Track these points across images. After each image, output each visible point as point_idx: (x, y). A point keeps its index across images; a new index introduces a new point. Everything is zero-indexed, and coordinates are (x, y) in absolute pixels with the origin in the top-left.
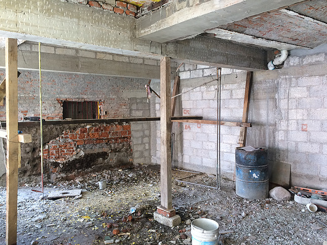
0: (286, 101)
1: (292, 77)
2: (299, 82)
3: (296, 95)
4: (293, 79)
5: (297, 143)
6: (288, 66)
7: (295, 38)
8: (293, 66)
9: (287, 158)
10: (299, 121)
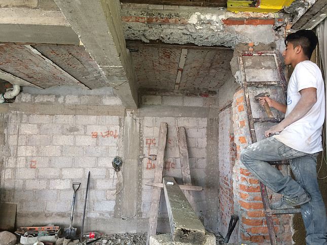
0: (16, 137)
1: (24, 113)
2: (30, 118)
3: (26, 131)
4: (25, 116)
5: (24, 181)
6: (20, 102)
7: (30, 75)
8: (25, 102)
9: (13, 197)
10: (28, 158)
